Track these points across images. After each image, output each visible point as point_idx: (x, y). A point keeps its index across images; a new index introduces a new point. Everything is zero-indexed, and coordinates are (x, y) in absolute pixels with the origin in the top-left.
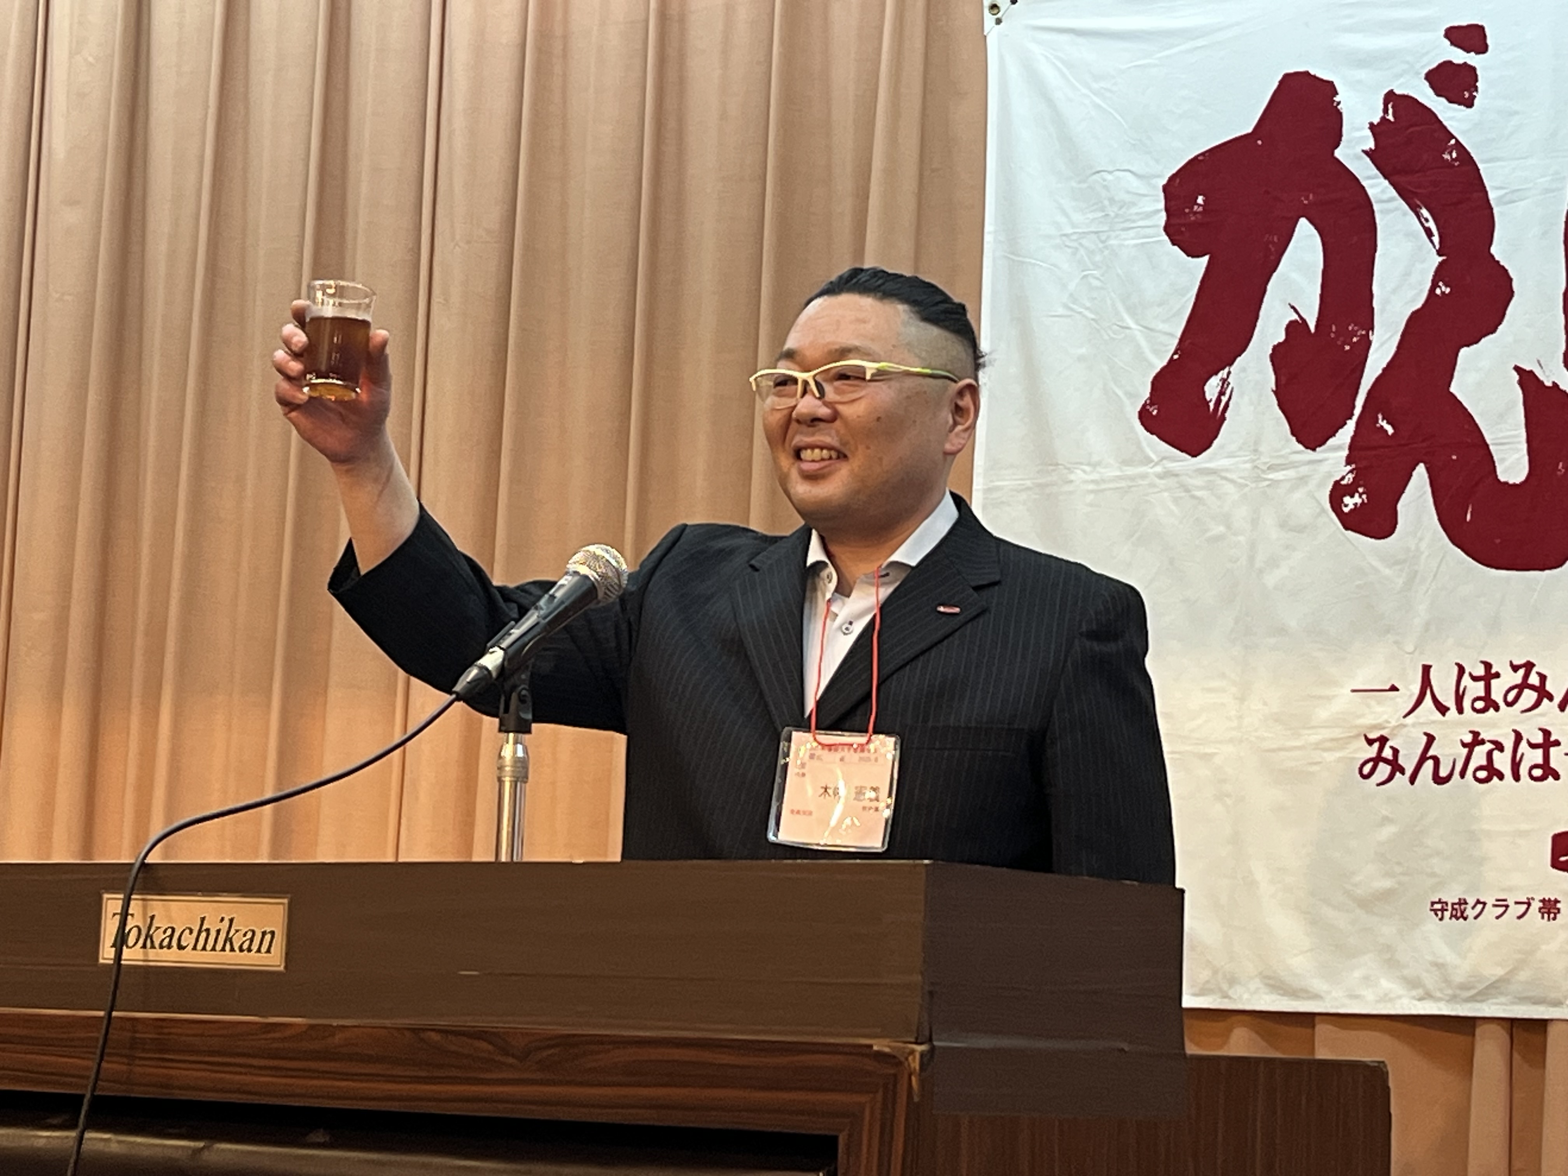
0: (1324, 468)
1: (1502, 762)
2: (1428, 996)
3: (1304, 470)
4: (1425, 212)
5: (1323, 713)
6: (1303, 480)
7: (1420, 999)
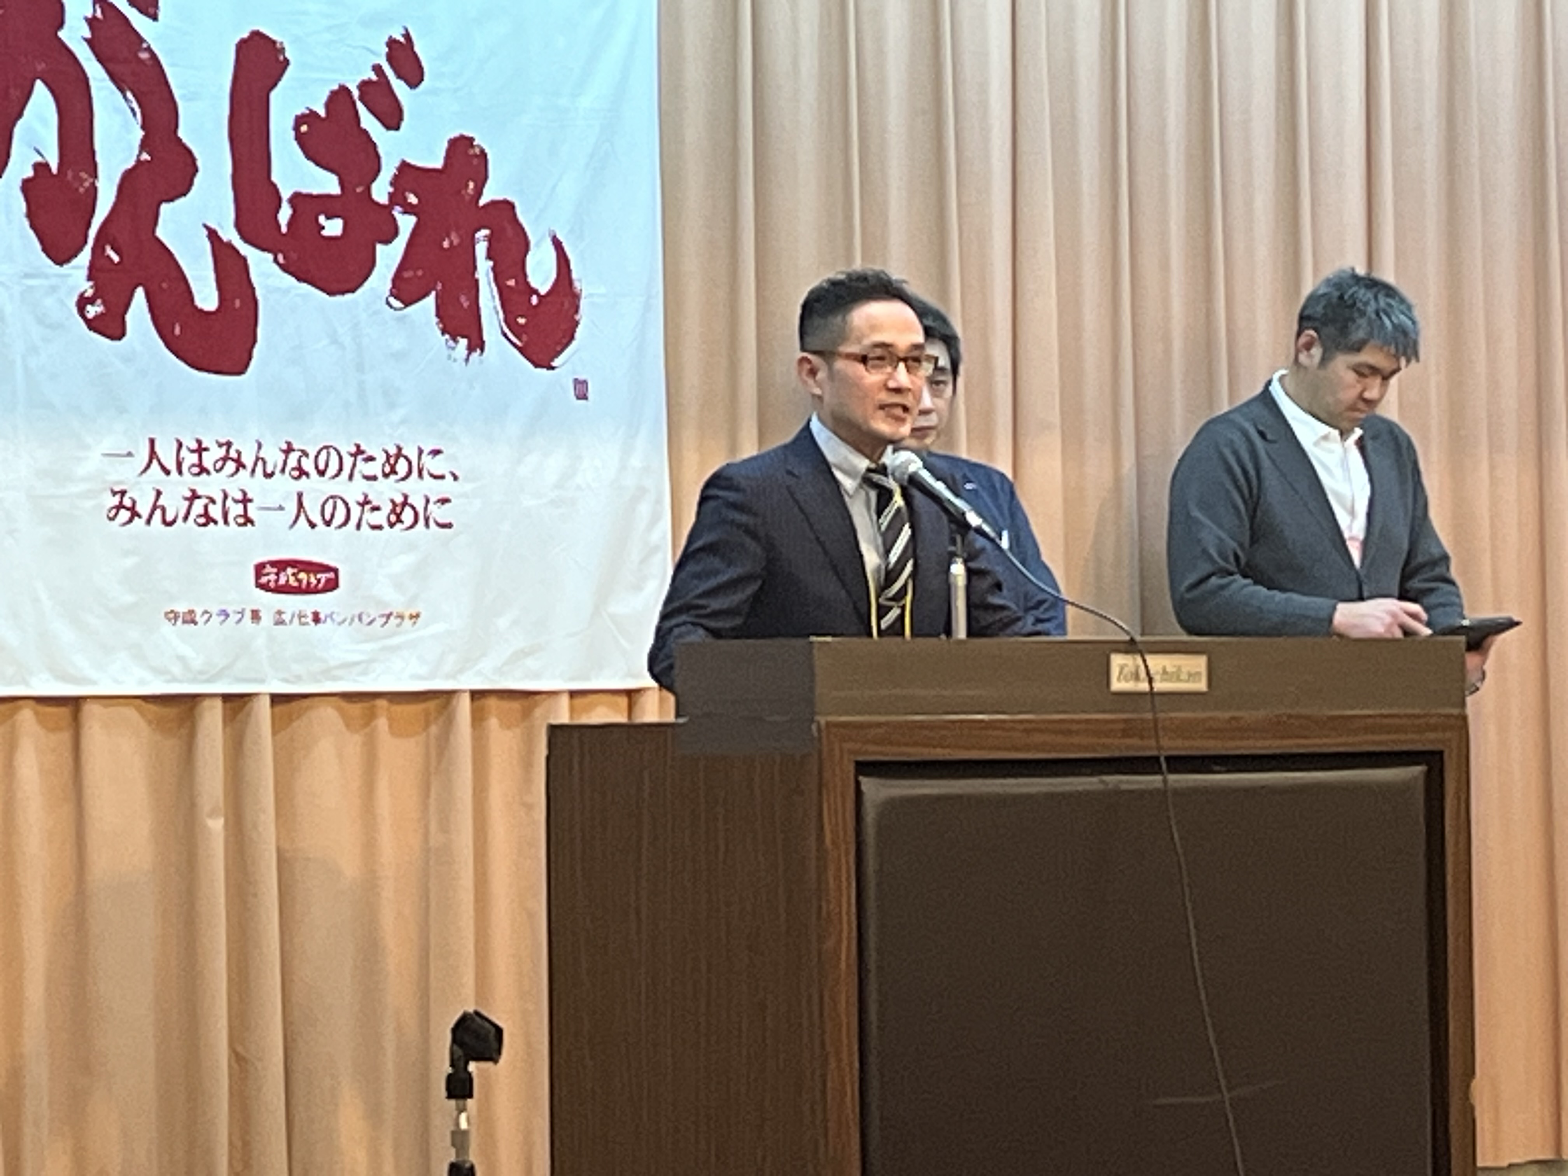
0: (71, 281)
1: (215, 511)
2: (174, 680)
3: (54, 281)
4: (129, 95)
5: (81, 470)
6: (54, 289)
7: (169, 681)
